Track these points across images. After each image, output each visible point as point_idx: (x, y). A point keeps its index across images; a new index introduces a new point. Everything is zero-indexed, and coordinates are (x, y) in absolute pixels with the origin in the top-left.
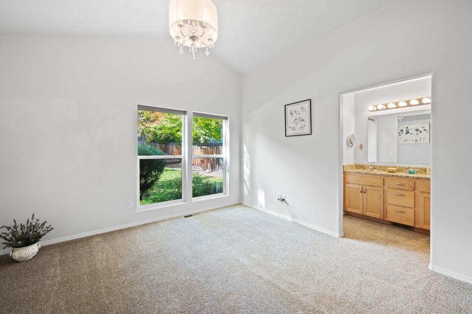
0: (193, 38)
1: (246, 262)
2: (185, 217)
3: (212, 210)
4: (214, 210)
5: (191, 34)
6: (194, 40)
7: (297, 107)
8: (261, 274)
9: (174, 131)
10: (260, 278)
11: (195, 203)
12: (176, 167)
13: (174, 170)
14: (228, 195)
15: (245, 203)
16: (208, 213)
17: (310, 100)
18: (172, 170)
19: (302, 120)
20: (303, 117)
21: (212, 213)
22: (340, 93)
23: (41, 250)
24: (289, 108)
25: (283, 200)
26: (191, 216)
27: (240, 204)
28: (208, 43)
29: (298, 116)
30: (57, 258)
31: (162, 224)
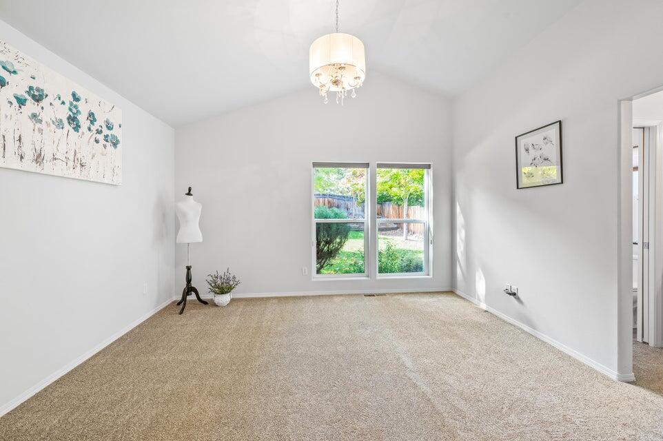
0: (336, 82)
1: (409, 364)
2: (365, 296)
3: (403, 294)
4: (406, 294)
5: (334, 79)
6: (337, 85)
7: (536, 138)
8: (418, 383)
9: (387, 187)
10: (415, 386)
11: (378, 280)
12: (392, 235)
13: (387, 239)
14: (431, 276)
15: (458, 292)
16: (396, 297)
17: (560, 121)
18: (384, 239)
19: (545, 160)
20: (546, 155)
21: (401, 297)
22: (619, 102)
23: (233, 300)
24: (522, 141)
25: (514, 294)
26: (374, 296)
27: (451, 292)
28: (354, 83)
29: (539, 153)
30: (240, 310)
31: (336, 300)
